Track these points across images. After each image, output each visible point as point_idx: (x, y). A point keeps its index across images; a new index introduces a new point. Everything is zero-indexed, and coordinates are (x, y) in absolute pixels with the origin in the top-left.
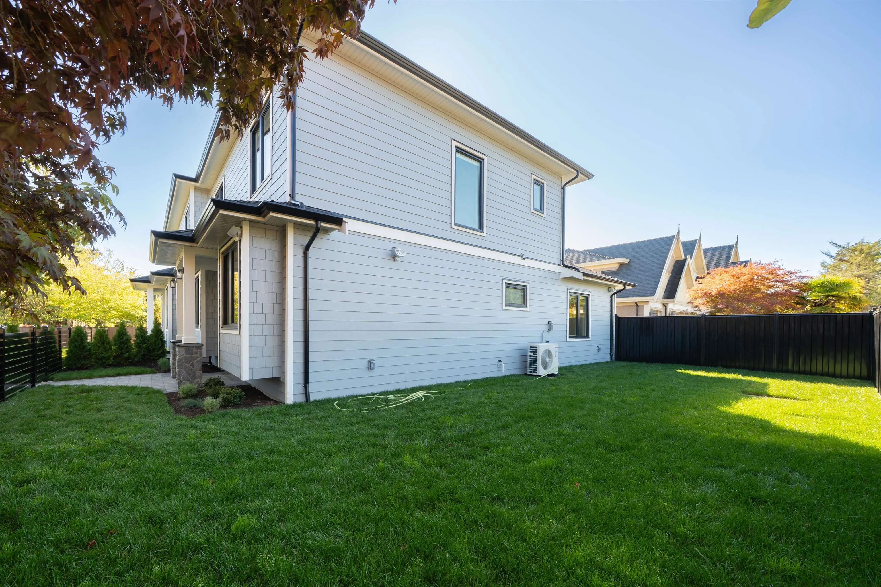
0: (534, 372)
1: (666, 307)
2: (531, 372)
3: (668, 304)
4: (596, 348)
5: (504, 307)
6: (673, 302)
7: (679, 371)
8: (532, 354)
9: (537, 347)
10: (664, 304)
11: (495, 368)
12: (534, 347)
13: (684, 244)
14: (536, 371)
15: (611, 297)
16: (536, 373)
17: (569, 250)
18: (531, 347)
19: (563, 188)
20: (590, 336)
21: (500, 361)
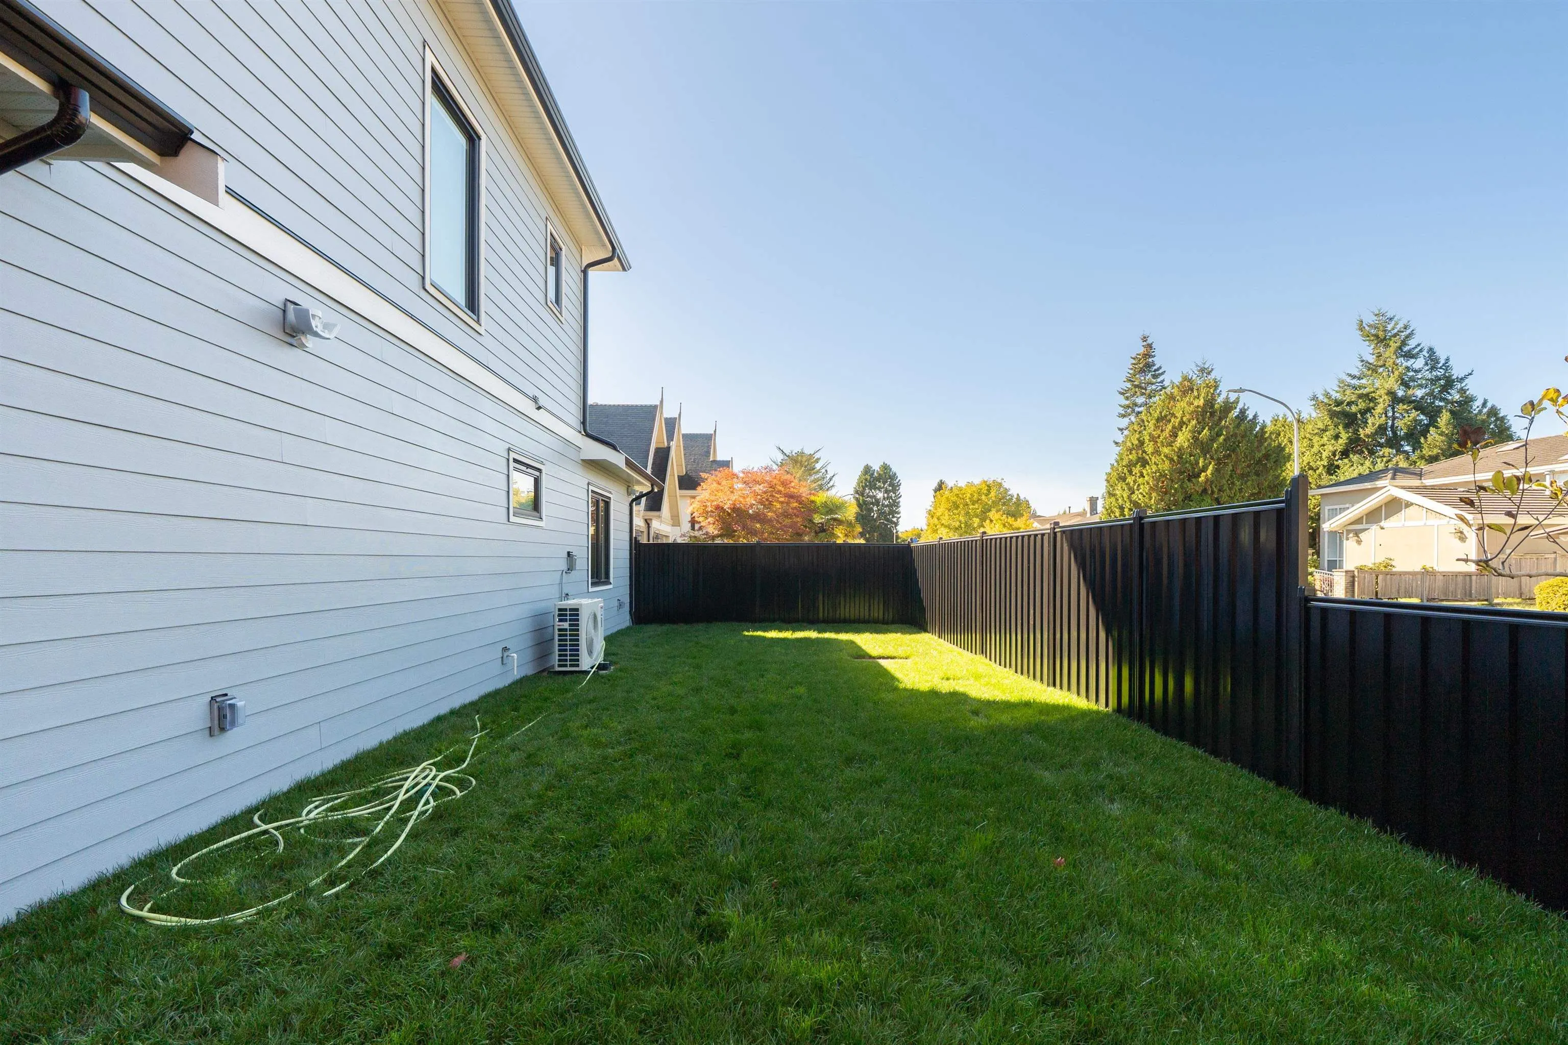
0: (571, 666)
1: (648, 524)
2: (566, 666)
3: (651, 519)
4: (616, 604)
5: (512, 519)
6: (660, 517)
7: (747, 633)
8: (566, 625)
9: (577, 610)
10: (646, 520)
11: (497, 668)
12: (571, 610)
13: (666, 419)
14: (576, 661)
15: (631, 505)
16: (578, 666)
17: (595, 407)
18: (560, 610)
19: (585, 272)
20: (611, 580)
21: (505, 649)
